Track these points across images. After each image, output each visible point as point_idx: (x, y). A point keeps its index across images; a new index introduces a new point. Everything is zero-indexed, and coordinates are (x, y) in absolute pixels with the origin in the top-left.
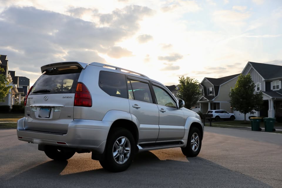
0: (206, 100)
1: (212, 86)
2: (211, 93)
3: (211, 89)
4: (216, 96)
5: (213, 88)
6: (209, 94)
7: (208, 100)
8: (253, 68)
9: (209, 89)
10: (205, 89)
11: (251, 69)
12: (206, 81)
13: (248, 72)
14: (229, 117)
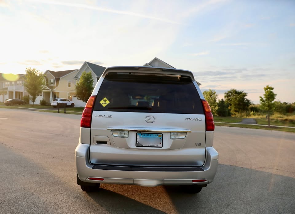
0: (49, 89)
1: (54, 78)
2: (52, 83)
3: (52, 81)
4: (57, 86)
5: (54, 80)
6: (50, 84)
7: (50, 90)
8: (89, 67)
9: (50, 80)
10: (47, 80)
11: (87, 68)
12: (47, 73)
13: (85, 69)
14: (70, 105)
